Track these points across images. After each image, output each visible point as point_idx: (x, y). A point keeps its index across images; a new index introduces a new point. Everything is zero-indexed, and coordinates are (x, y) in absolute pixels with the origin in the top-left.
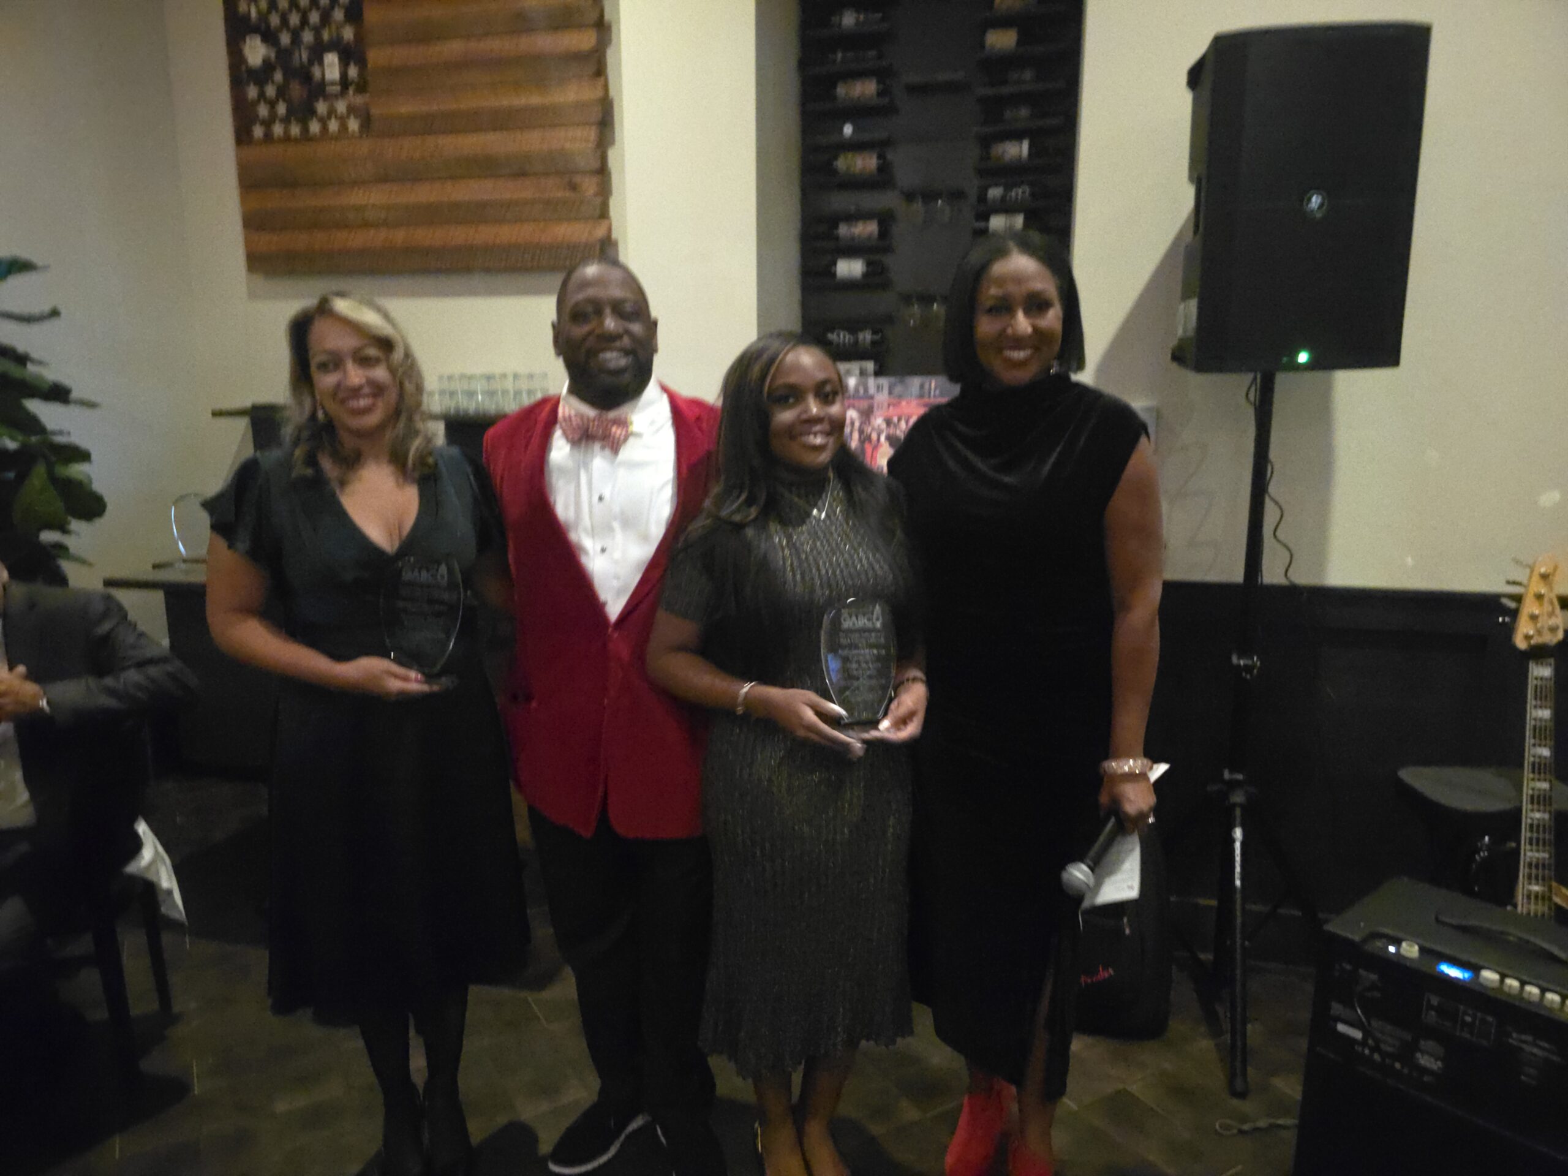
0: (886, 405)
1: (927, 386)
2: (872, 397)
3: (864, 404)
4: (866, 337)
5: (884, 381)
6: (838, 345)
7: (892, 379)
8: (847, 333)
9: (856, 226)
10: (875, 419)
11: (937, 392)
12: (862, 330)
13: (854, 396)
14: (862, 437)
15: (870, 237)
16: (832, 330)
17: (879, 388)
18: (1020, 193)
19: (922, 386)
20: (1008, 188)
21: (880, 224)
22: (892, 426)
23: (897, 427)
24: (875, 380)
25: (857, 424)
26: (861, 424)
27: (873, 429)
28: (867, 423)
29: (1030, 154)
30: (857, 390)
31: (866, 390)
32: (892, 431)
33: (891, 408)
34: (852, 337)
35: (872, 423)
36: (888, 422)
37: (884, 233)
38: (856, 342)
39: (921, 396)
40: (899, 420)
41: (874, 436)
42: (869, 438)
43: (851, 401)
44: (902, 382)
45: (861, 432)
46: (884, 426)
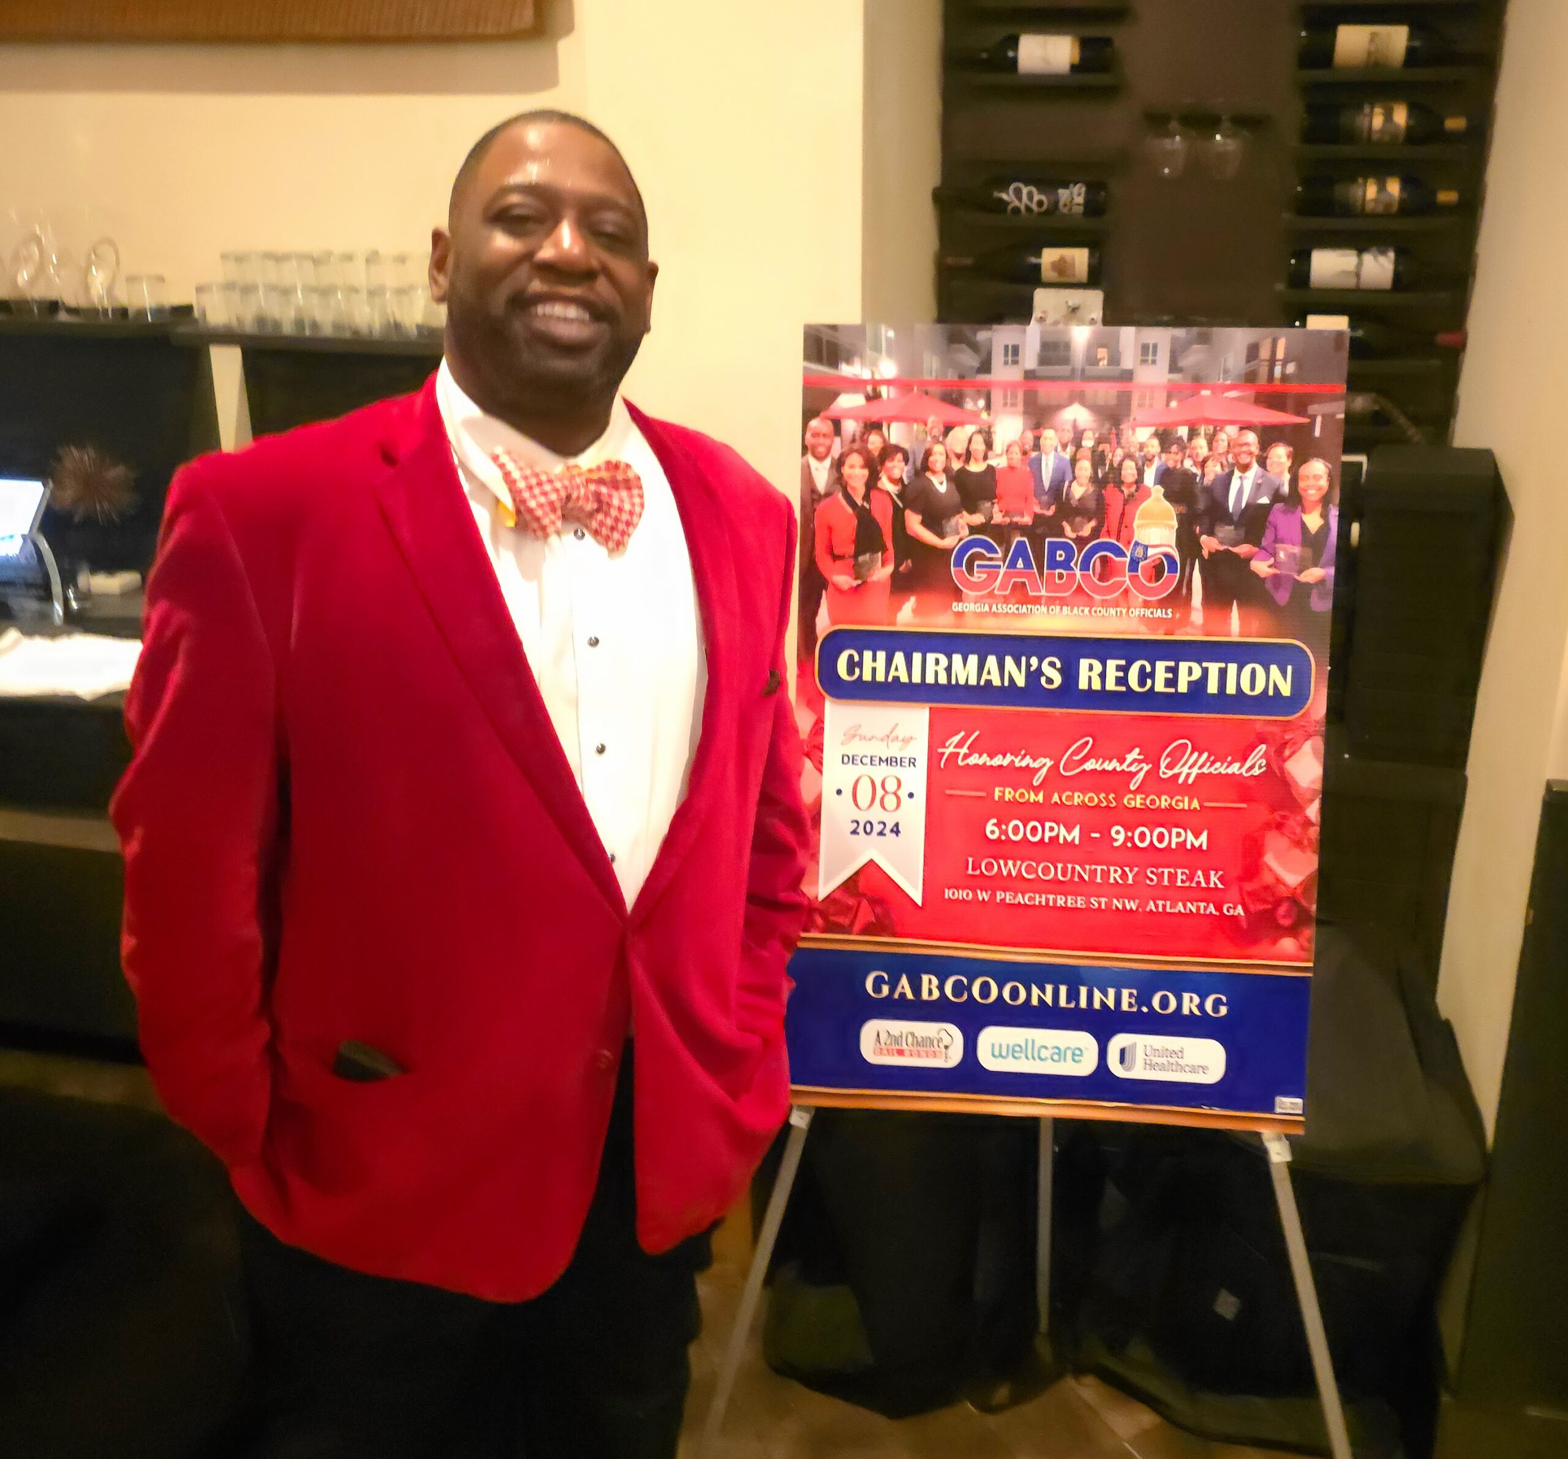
0: (1162, 396)
1: (1264, 353)
2: (1127, 376)
3: (1106, 393)
4: (1074, 196)
5: (1161, 337)
6: (1016, 210)
7: (1180, 332)
8: (1036, 191)
10: (1134, 430)
11: (1291, 368)
12: (1066, 186)
13: (1083, 370)
14: (1100, 475)
16: (1004, 186)
17: (1147, 352)
19: (1253, 352)
22: (1174, 448)
23: (1188, 452)
24: (1137, 333)
25: (1088, 443)
26: (1099, 441)
27: (1129, 456)
28: (1113, 436)
30: (1092, 360)
31: (1114, 360)
32: (1171, 460)
33: (1174, 404)
34: (1043, 198)
35: (1122, 441)
36: (1165, 438)
38: (1055, 206)
39: (1250, 377)
40: (1193, 434)
41: (1129, 471)
42: (1115, 477)
43: (1078, 385)
44: (1204, 339)
45: (1098, 459)
46: (1154, 446)
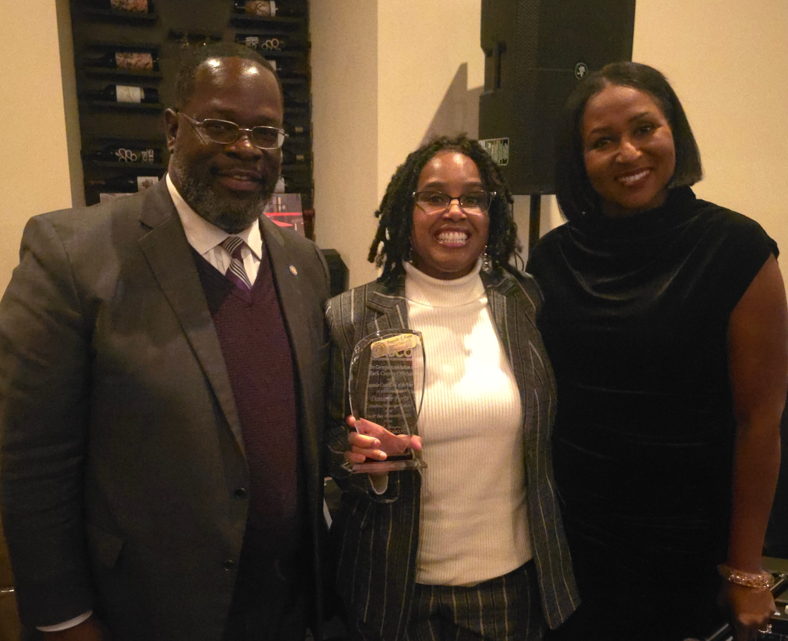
4: (149, 154)
6: (123, 160)
8: (131, 152)
9: (132, 58)
12: (145, 150)
15: (145, 69)
16: (116, 148)
18: (271, 43)
20: (262, 38)
21: (154, 56)
29: (277, 12)
34: (134, 155)
37: (156, 67)
38: (141, 159)
